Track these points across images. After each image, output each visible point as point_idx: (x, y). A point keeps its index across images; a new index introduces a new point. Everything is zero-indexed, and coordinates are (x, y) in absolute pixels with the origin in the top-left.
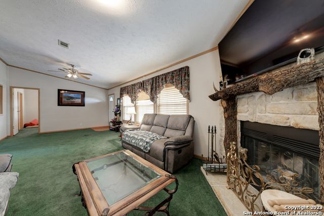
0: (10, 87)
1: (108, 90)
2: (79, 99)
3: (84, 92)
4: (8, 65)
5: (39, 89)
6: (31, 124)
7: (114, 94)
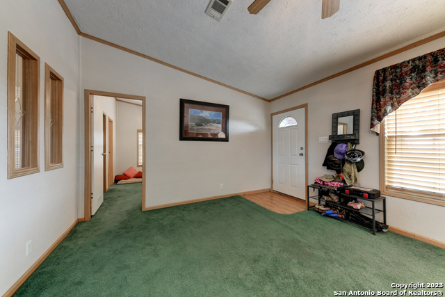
0: (86, 91)
1: (269, 101)
2: (219, 123)
3: (227, 107)
4: (80, 33)
5: (143, 99)
6: (125, 177)
7: (305, 106)
